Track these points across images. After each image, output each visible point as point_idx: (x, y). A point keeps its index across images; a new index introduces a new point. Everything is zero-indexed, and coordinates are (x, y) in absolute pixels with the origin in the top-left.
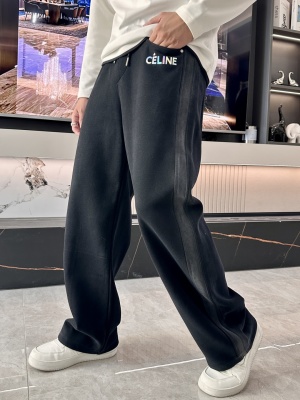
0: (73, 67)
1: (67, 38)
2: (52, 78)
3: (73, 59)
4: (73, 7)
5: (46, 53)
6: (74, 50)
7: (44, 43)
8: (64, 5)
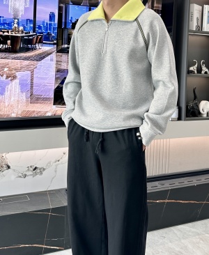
0: (32, 87)
1: (27, 62)
2: (12, 99)
3: (32, 80)
4: (32, 36)
5: (7, 77)
6: (32, 72)
7: (6, 69)
8: (24, 35)
